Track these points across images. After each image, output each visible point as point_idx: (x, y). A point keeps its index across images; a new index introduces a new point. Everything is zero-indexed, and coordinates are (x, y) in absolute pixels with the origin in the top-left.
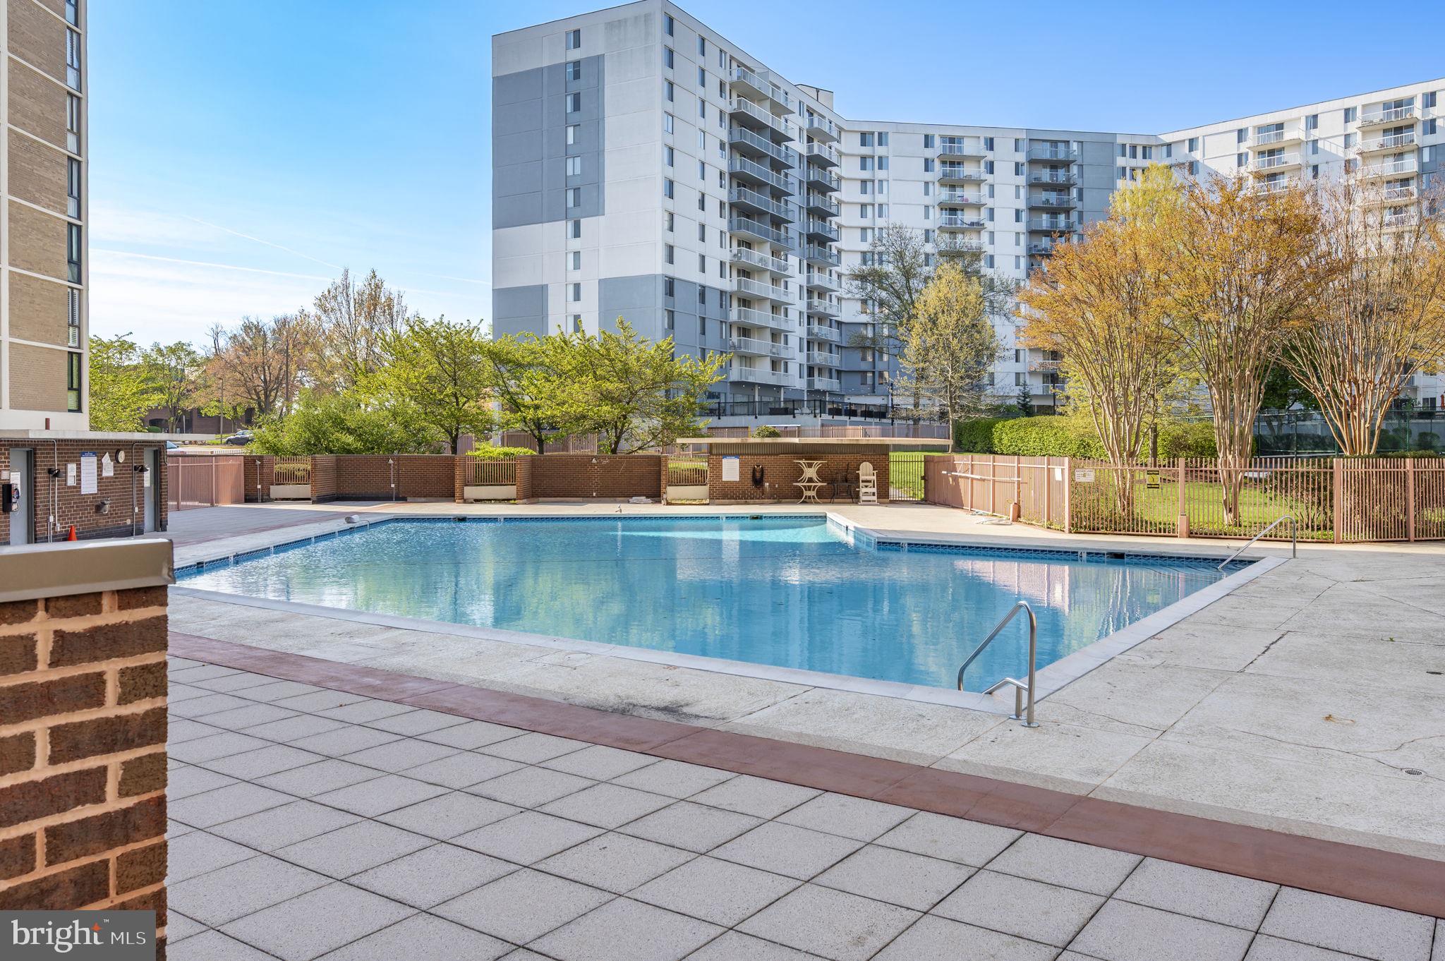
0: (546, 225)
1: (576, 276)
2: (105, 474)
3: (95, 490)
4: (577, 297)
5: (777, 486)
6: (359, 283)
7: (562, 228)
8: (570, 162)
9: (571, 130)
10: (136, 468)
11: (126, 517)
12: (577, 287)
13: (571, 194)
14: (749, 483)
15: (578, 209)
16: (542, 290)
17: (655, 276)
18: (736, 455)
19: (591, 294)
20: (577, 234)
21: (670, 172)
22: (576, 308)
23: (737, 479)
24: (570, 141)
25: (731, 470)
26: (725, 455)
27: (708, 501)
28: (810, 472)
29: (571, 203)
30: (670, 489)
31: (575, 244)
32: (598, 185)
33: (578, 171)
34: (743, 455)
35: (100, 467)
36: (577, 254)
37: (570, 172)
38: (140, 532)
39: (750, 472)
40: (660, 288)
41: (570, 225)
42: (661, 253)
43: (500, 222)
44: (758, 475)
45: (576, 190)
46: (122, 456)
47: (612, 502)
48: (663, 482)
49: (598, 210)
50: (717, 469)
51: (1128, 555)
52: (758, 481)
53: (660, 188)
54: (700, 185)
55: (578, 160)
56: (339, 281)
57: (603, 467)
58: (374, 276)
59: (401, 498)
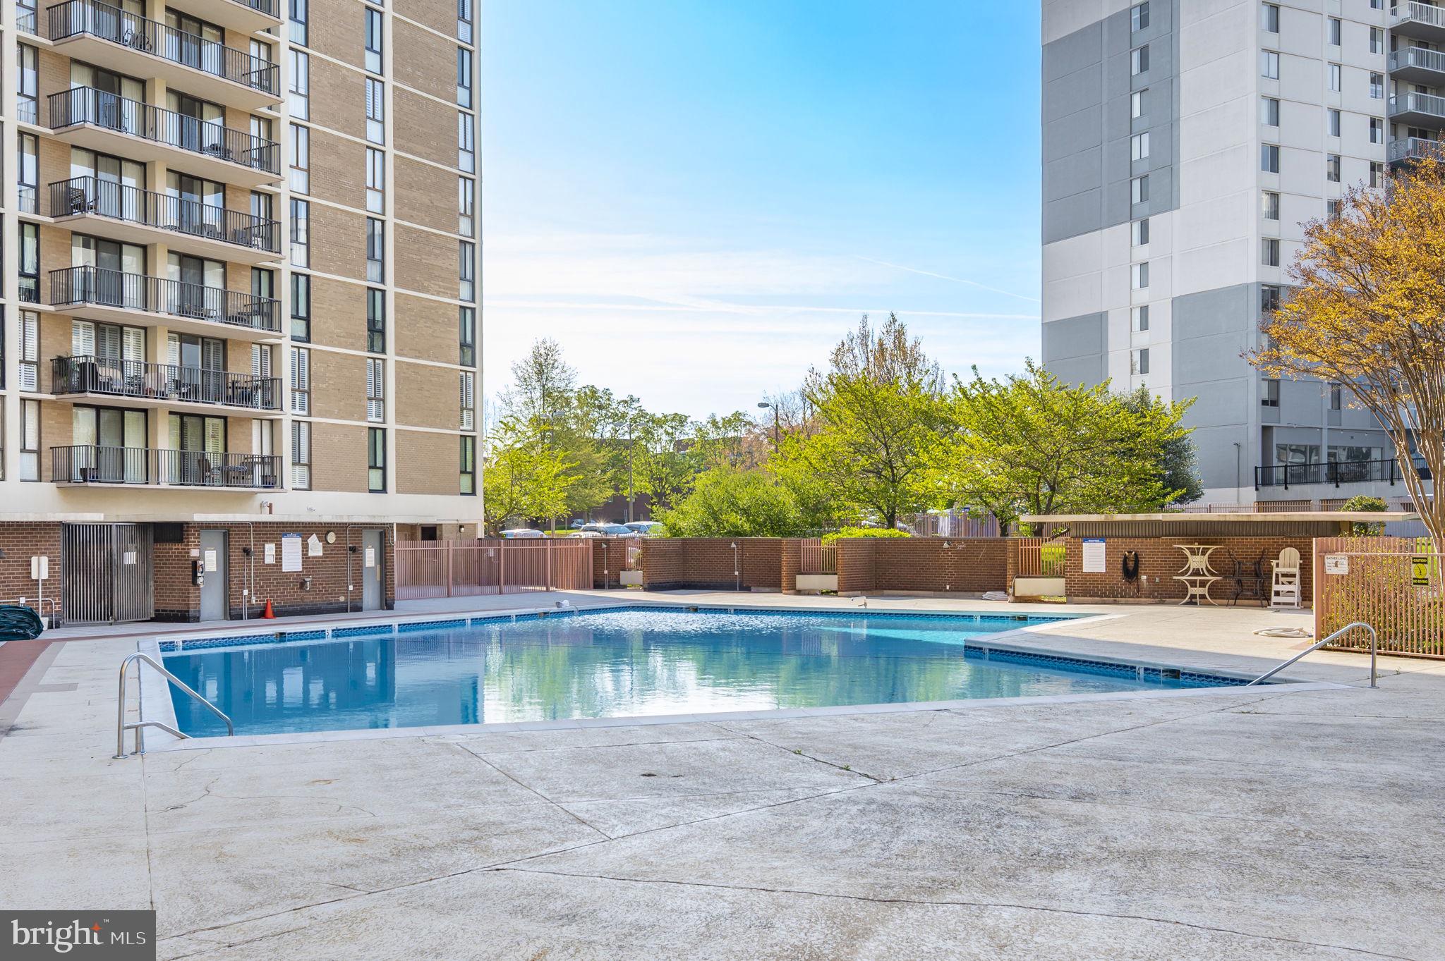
0: (1105, 231)
1: (1142, 297)
2: (311, 554)
3: (298, 567)
4: (1144, 326)
5: (1157, 580)
6: (877, 329)
7: (1126, 232)
8: (1136, 141)
9: (1137, 99)
10: (351, 549)
11: (338, 594)
12: (1144, 310)
13: (1136, 185)
14: (1118, 576)
15: (1146, 205)
16: (1100, 319)
17: (1247, 286)
18: (1102, 538)
19: (1162, 319)
20: (1144, 239)
21: (1273, 136)
22: (1142, 339)
23: (1103, 570)
24: (1136, 113)
25: (1094, 558)
26: (1087, 538)
27: (1064, 599)
28: (1198, 562)
29: (1136, 198)
30: (1018, 581)
31: (1142, 253)
32: (1171, 168)
33: (1146, 154)
34: (1110, 537)
35: (305, 547)
36: (1144, 265)
37: (1136, 156)
38: (357, 609)
39: (1120, 560)
40: (1254, 302)
41: (1136, 227)
42: (1254, 252)
43: (1051, 235)
44: (1131, 565)
45: (1144, 178)
46: (332, 538)
47: (969, 598)
48: (1010, 572)
49: (1171, 203)
50: (1075, 556)
51: (1184, 674)
52: (1131, 571)
53: (1253, 157)
54: (1334, 145)
55: (1146, 137)
56: (856, 332)
57: (958, 552)
58: (894, 320)
59: (746, 588)
